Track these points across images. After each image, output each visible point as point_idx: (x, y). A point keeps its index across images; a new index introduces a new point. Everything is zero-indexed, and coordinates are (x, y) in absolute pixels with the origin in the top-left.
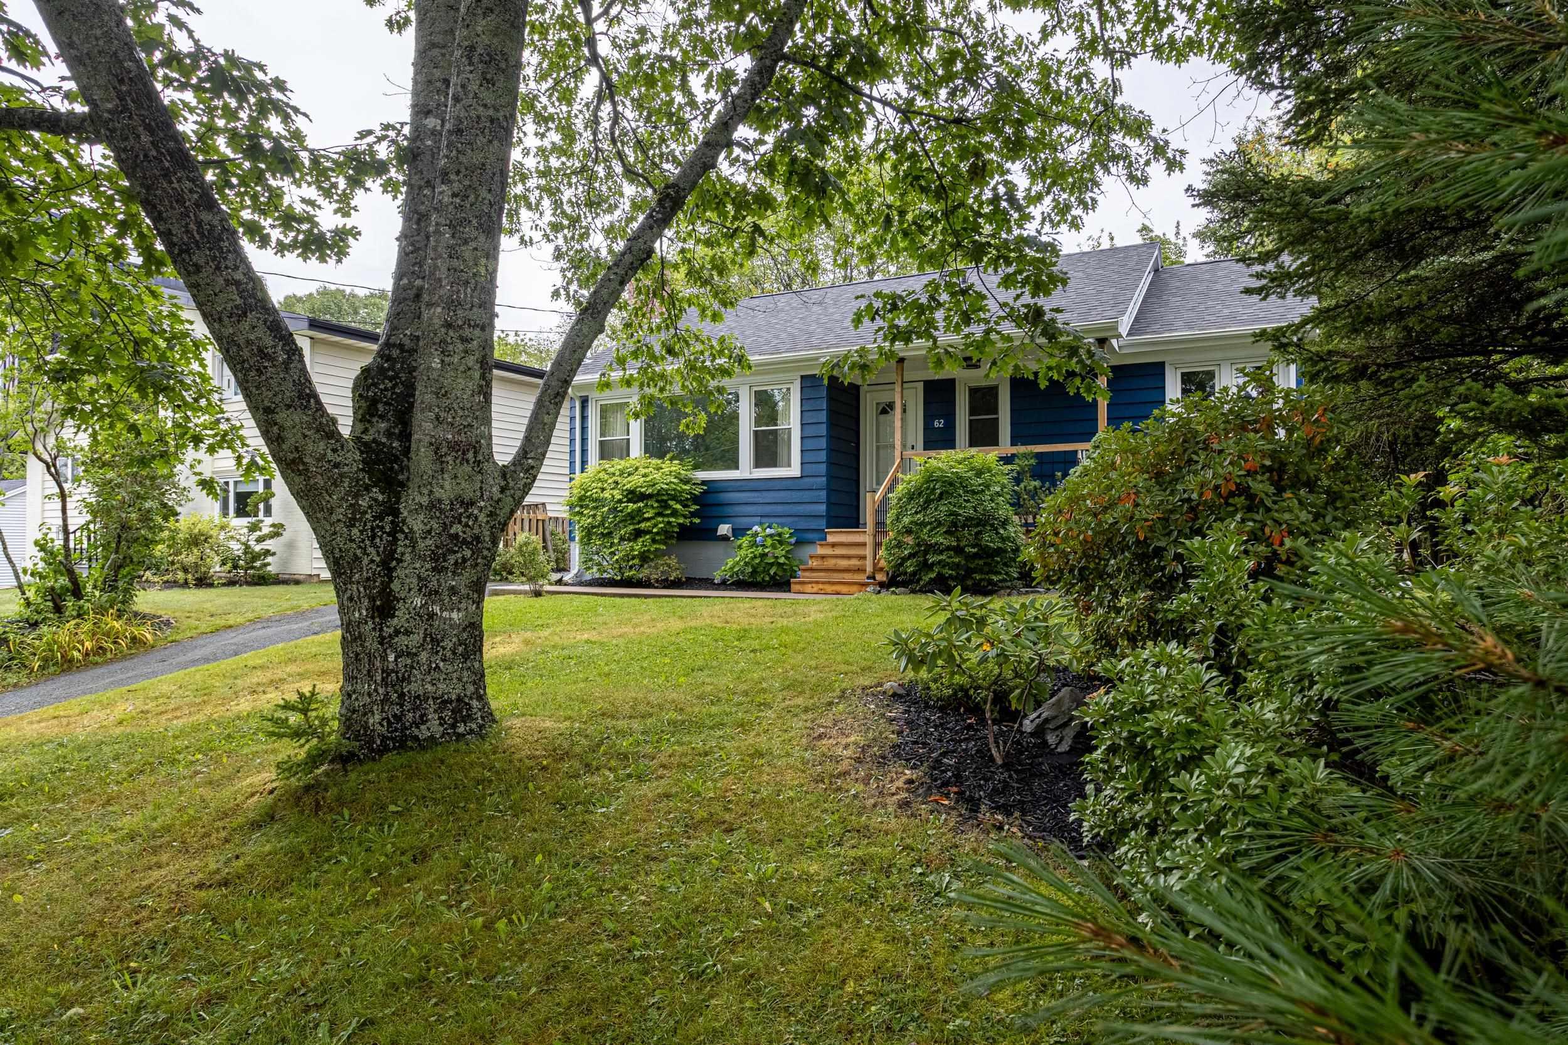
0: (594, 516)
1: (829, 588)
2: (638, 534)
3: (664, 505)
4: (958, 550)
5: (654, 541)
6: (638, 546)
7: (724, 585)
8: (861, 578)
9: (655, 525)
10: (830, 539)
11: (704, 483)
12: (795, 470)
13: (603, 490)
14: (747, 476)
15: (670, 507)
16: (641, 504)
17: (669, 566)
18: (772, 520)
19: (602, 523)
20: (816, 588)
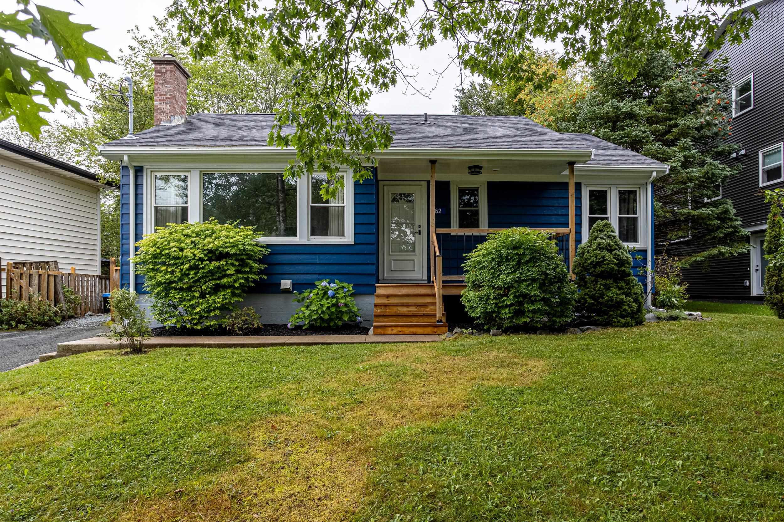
0: (172, 272)
1: (407, 330)
2: (217, 289)
3: (243, 263)
4: (545, 301)
5: (234, 294)
6: (219, 299)
7: (298, 330)
8: (433, 321)
9: (235, 281)
10: (379, 291)
11: (269, 246)
12: (348, 238)
13: (182, 250)
14: (305, 241)
15: (247, 265)
16: (223, 262)
17: (248, 315)
18: (333, 277)
19: (181, 280)
20: (395, 331)
